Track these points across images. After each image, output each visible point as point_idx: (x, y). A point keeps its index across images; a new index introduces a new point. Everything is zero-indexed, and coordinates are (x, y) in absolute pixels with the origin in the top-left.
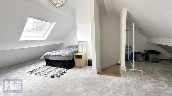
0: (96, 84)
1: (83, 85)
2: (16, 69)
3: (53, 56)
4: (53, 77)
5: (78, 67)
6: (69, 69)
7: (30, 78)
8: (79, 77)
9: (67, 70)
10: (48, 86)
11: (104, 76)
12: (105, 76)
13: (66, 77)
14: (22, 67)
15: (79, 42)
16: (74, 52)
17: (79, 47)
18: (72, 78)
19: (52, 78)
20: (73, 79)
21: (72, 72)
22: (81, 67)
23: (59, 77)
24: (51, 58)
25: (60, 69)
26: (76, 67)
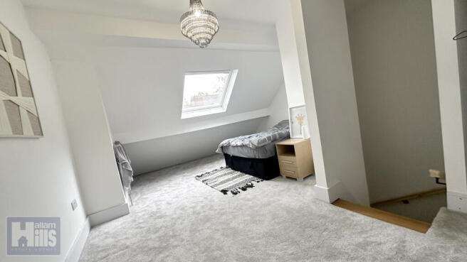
0: (307, 230)
1: (273, 221)
2: (184, 169)
3: (233, 147)
4: (224, 192)
5: (288, 178)
6: (265, 181)
7: (193, 187)
8: (274, 202)
9: (258, 182)
10: (209, 207)
11: (349, 212)
12: (353, 215)
13: (249, 197)
14: (192, 167)
15: (294, 110)
16: (278, 137)
17: (292, 123)
18: (259, 200)
19: (222, 194)
20: (259, 203)
21: (266, 189)
22: (296, 179)
23: (236, 194)
24: (232, 152)
25: (247, 177)
26: (284, 176)
